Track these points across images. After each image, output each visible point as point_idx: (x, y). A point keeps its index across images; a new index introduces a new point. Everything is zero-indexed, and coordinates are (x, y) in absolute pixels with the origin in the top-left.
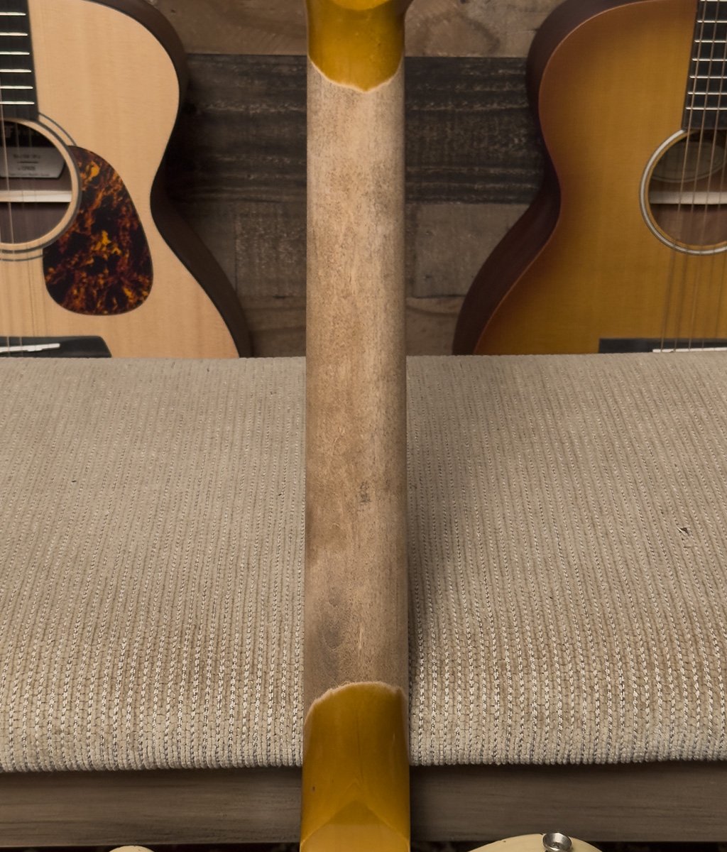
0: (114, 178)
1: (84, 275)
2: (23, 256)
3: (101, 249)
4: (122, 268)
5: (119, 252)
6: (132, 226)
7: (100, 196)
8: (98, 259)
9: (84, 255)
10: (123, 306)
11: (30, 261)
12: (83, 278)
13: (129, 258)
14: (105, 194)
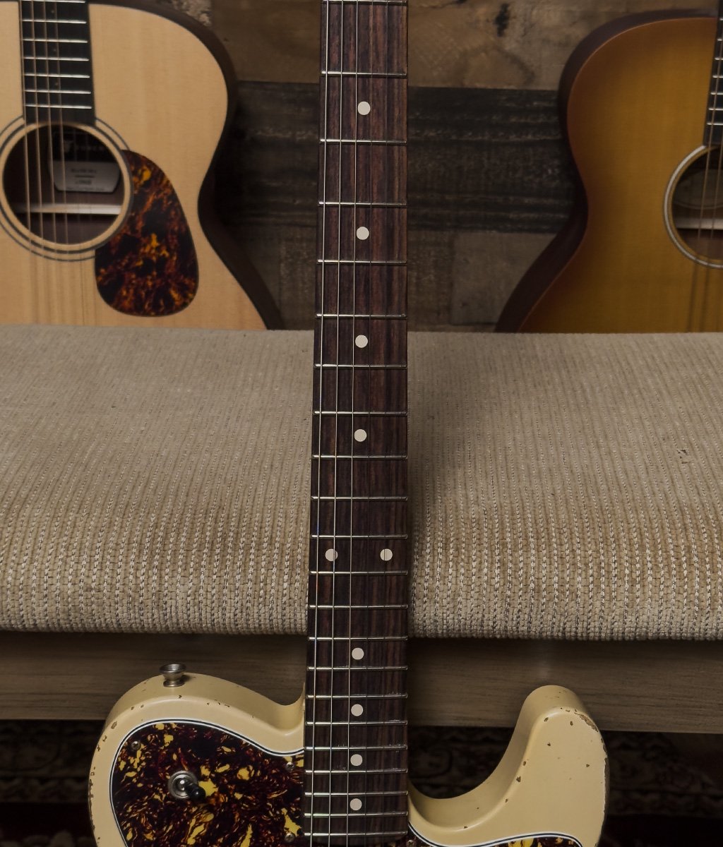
0: (164, 182)
1: (134, 276)
2: (77, 256)
3: (150, 251)
4: (170, 271)
5: (167, 254)
6: (180, 229)
7: (151, 199)
8: (147, 260)
9: (134, 256)
10: (169, 308)
11: (83, 262)
12: (133, 279)
13: (176, 261)
14: (155, 197)
